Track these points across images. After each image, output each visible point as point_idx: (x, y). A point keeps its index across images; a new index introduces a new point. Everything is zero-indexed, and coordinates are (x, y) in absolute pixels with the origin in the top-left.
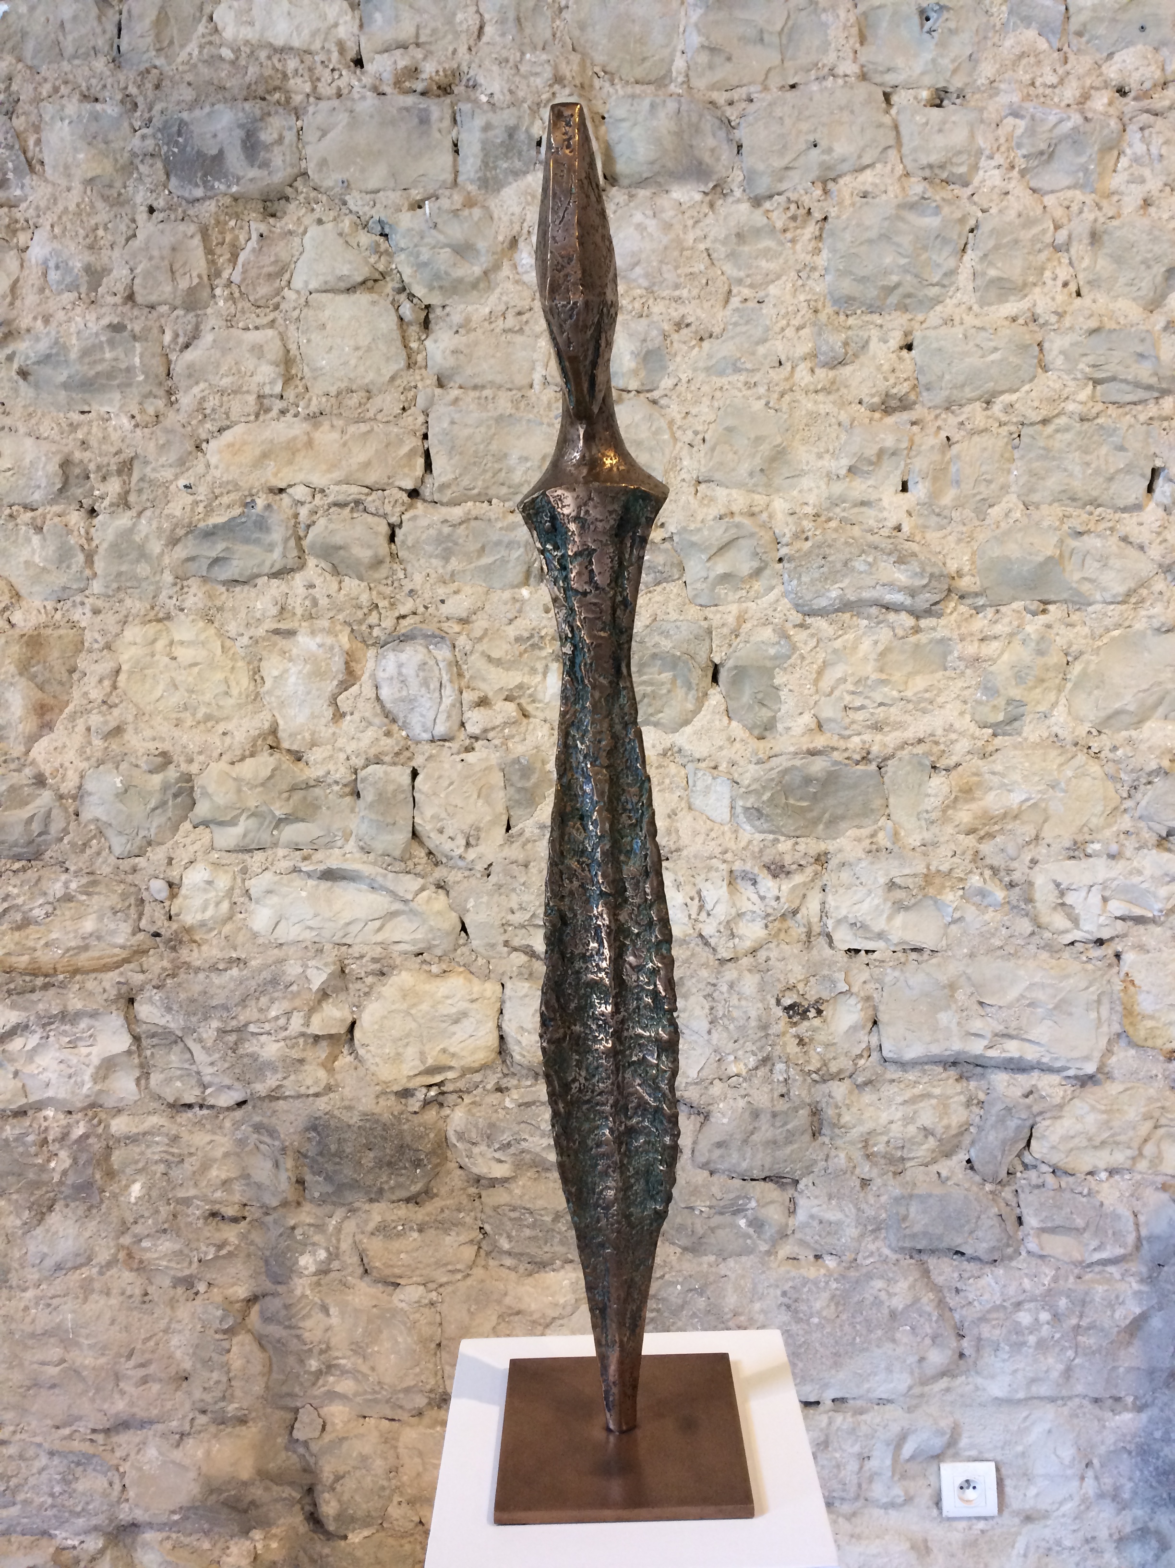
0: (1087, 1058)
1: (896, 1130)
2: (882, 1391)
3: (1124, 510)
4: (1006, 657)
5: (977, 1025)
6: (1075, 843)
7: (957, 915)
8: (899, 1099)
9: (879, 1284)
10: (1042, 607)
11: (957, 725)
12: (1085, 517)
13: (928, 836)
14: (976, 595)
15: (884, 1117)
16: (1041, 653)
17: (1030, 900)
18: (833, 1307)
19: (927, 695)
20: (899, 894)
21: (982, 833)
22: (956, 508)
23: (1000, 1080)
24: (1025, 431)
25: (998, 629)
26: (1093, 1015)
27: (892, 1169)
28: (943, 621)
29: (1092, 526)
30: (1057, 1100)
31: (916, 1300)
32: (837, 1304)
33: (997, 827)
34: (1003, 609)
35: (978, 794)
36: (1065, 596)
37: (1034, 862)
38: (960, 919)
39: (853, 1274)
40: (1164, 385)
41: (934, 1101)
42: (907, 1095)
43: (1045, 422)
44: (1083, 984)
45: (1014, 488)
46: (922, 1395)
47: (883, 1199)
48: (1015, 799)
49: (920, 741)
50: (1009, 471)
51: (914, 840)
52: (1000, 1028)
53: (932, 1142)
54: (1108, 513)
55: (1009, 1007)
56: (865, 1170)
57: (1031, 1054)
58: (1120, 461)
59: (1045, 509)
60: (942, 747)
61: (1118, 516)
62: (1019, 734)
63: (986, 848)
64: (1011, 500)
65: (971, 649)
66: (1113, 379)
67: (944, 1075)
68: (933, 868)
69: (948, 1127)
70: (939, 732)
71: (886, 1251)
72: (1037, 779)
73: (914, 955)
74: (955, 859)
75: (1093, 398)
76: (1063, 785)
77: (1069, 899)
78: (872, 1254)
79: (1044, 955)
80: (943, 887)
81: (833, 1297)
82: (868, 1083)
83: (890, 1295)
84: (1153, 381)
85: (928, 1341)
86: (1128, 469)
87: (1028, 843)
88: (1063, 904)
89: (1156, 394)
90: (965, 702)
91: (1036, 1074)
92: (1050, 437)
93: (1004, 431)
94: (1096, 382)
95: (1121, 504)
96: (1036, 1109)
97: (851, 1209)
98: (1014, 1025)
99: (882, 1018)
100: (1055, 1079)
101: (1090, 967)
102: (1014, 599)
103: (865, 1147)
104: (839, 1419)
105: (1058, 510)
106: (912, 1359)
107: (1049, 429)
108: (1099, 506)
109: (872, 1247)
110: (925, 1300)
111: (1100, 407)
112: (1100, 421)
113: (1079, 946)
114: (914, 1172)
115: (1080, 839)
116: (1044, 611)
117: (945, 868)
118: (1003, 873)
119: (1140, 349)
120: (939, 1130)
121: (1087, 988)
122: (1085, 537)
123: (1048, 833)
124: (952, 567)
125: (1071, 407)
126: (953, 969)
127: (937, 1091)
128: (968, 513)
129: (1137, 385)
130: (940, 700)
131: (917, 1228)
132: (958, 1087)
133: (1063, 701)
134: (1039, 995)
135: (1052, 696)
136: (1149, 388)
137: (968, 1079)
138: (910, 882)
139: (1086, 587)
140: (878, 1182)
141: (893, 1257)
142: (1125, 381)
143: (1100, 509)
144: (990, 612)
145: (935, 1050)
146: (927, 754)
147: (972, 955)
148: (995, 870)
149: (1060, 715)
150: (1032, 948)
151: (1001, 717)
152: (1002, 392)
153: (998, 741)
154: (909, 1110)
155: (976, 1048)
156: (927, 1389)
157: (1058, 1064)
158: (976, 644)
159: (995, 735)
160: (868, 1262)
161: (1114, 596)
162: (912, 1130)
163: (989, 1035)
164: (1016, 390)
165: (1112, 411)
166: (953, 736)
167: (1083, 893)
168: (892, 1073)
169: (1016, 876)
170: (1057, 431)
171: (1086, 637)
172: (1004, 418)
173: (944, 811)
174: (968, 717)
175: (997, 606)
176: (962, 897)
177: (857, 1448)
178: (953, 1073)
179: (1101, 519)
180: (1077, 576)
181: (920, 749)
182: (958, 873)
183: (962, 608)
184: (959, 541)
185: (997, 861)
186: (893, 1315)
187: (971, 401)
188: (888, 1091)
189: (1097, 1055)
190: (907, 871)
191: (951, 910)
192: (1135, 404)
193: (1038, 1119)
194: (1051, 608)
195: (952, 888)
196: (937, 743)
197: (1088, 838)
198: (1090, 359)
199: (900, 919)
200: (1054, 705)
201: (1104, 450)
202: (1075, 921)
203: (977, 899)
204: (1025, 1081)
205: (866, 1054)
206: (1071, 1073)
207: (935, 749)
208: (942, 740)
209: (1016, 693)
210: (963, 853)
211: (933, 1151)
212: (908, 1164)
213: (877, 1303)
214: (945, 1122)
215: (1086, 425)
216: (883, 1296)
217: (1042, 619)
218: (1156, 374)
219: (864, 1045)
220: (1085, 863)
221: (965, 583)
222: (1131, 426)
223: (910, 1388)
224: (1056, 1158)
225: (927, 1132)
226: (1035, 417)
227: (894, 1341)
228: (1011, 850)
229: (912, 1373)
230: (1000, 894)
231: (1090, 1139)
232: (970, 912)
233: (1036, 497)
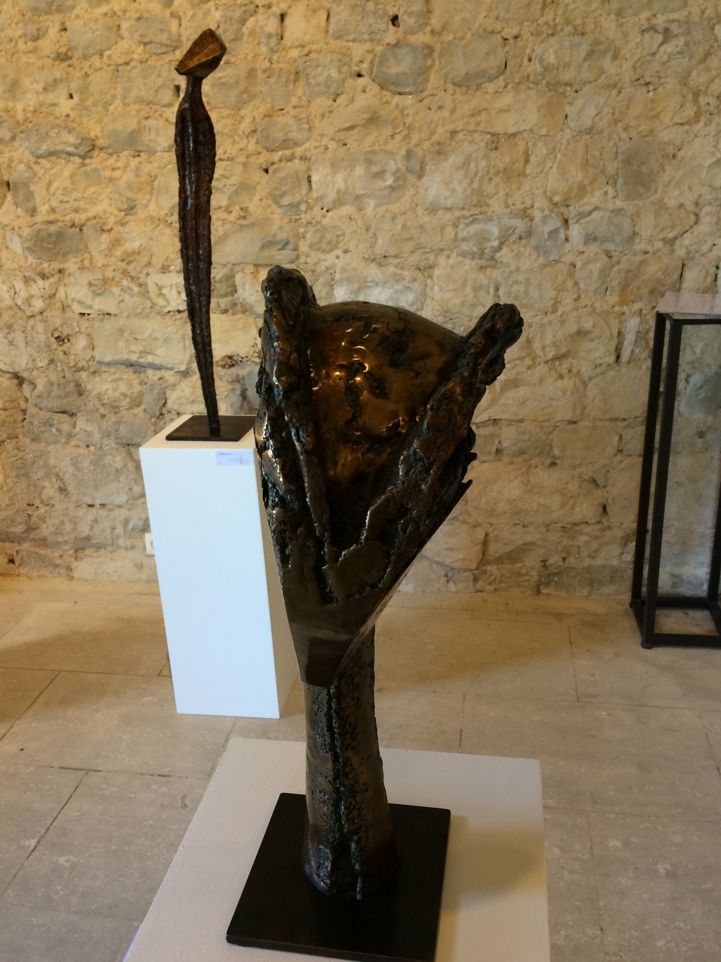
0: (181, 363)
1: (110, 393)
2: (118, 502)
3: (165, 106)
4: (125, 178)
5: (133, 348)
6: (163, 265)
7: (121, 298)
8: (109, 380)
9: (109, 457)
10: (137, 153)
11: (108, 210)
12: (148, 109)
13: (105, 262)
14: (107, 148)
15: (104, 388)
16: (137, 175)
17: (148, 292)
18: (92, 466)
19: (94, 196)
20: (94, 288)
21: (127, 261)
22: (93, 106)
23: (150, 372)
24: (120, 68)
25: (120, 164)
26: (182, 344)
27: (114, 410)
28: (93, 160)
29: (151, 114)
30: (172, 382)
31: (125, 466)
32: (94, 465)
33: (132, 258)
34: (120, 155)
35: (122, 242)
36: (145, 148)
37: (148, 274)
38: (123, 301)
39: (100, 453)
40: (174, 44)
41: (125, 382)
42: (112, 378)
43: (127, 64)
44: (175, 331)
45: (118, 97)
46: (133, 504)
47: (110, 423)
48: (136, 245)
49: (95, 218)
50: (116, 88)
51: (99, 264)
52: (142, 349)
53: (128, 400)
54: (159, 108)
55: (146, 340)
56: (102, 410)
57: (157, 361)
58: (160, 82)
59: (132, 106)
60: (103, 220)
61: (164, 109)
62: (136, 214)
63: (130, 268)
64: (118, 102)
65: (108, 174)
66: (151, 42)
67: (127, 370)
68: (106, 276)
69: (132, 393)
70: (101, 213)
71: (113, 444)
72: (143, 235)
73: (107, 316)
74: (115, 272)
75: (144, 51)
76: (154, 239)
77: (164, 291)
78: (107, 446)
79: (158, 317)
80: (111, 286)
81: (92, 462)
82: (94, 372)
83: (114, 462)
84: (168, 42)
85: (132, 482)
86: (163, 86)
87: (146, 265)
88: (162, 294)
89: (172, 49)
90: (111, 199)
91: (163, 370)
92: (130, 71)
93: (110, 69)
94: (145, 44)
95: (163, 103)
96: (163, 385)
97: (96, 426)
98: (148, 348)
99: (96, 343)
100: (171, 373)
101: (177, 323)
102: (124, 150)
103: (100, 400)
104: (101, 512)
105: (136, 107)
106: (127, 489)
107: (129, 67)
108: (154, 104)
109: (107, 442)
110: (129, 465)
111: (147, 56)
112: (149, 63)
113: (171, 313)
114: (124, 412)
115: (166, 264)
116: (139, 156)
117: (111, 276)
118: (135, 279)
119: (160, 27)
120: (129, 394)
121: (177, 332)
122: (149, 120)
123: (154, 261)
124: (92, 135)
125: (135, 56)
126: (122, 322)
127: (125, 377)
128: (100, 109)
129: (162, 45)
130: (101, 198)
131: (122, 435)
132: (135, 376)
133: (154, 199)
134: (158, 335)
135: (148, 197)
136: (167, 46)
137: (140, 373)
138: (97, 282)
139: (152, 144)
140: (108, 416)
141: (115, 446)
142: (156, 43)
143: (155, 106)
144: (115, 157)
145: (117, 358)
146: (98, 223)
147: (128, 317)
148: (132, 278)
149: (152, 206)
150: (153, 314)
151: (126, 206)
152: (105, 50)
153: (128, 218)
154: (115, 385)
155: (134, 358)
156: (135, 502)
157: (169, 366)
158: (110, 171)
159: (126, 215)
160: (106, 448)
161: (164, 148)
162: (117, 394)
163: (138, 352)
164: (111, 49)
165: (154, 57)
166: (107, 215)
167: (169, 289)
168: (104, 368)
169: (141, 280)
170: (133, 68)
171: (157, 168)
172: (109, 63)
173: (110, 250)
174: (113, 207)
175: (117, 152)
176: (122, 290)
177: (109, 524)
178: (131, 369)
179: (156, 111)
180: (148, 138)
181: (94, 221)
182: (117, 279)
183: (102, 154)
184: (96, 122)
185: (133, 274)
186: (117, 471)
187: (94, 54)
188: (105, 376)
189: (186, 362)
190: (95, 277)
191: (117, 296)
192: (164, 53)
193: (166, 390)
194: (142, 154)
195: (116, 286)
196: (101, 218)
197: (170, 263)
198: (139, 33)
199: (98, 299)
200: (150, 201)
201: (153, 77)
202: (168, 301)
203: (129, 291)
204: (159, 374)
205: (92, 359)
206: (176, 370)
207: (101, 221)
208: (103, 217)
209: (130, 195)
210: (119, 270)
211: (129, 403)
212: (121, 409)
213: (110, 465)
214: (131, 391)
215: (143, 65)
216: (111, 462)
217: (137, 159)
218: (169, 39)
219: (90, 355)
220: (167, 275)
221: (100, 142)
222: (162, 65)
223: (127, 501)
224: (176, 407)
225: (125, 395)
226: (121, 61)
227: (118, 481)
228: (138, 269)
229: (127, 494)
230: (136, 289)
231: (187, 399)
232: (127, 297)
233: (127, 101)
